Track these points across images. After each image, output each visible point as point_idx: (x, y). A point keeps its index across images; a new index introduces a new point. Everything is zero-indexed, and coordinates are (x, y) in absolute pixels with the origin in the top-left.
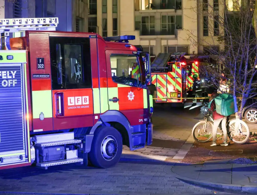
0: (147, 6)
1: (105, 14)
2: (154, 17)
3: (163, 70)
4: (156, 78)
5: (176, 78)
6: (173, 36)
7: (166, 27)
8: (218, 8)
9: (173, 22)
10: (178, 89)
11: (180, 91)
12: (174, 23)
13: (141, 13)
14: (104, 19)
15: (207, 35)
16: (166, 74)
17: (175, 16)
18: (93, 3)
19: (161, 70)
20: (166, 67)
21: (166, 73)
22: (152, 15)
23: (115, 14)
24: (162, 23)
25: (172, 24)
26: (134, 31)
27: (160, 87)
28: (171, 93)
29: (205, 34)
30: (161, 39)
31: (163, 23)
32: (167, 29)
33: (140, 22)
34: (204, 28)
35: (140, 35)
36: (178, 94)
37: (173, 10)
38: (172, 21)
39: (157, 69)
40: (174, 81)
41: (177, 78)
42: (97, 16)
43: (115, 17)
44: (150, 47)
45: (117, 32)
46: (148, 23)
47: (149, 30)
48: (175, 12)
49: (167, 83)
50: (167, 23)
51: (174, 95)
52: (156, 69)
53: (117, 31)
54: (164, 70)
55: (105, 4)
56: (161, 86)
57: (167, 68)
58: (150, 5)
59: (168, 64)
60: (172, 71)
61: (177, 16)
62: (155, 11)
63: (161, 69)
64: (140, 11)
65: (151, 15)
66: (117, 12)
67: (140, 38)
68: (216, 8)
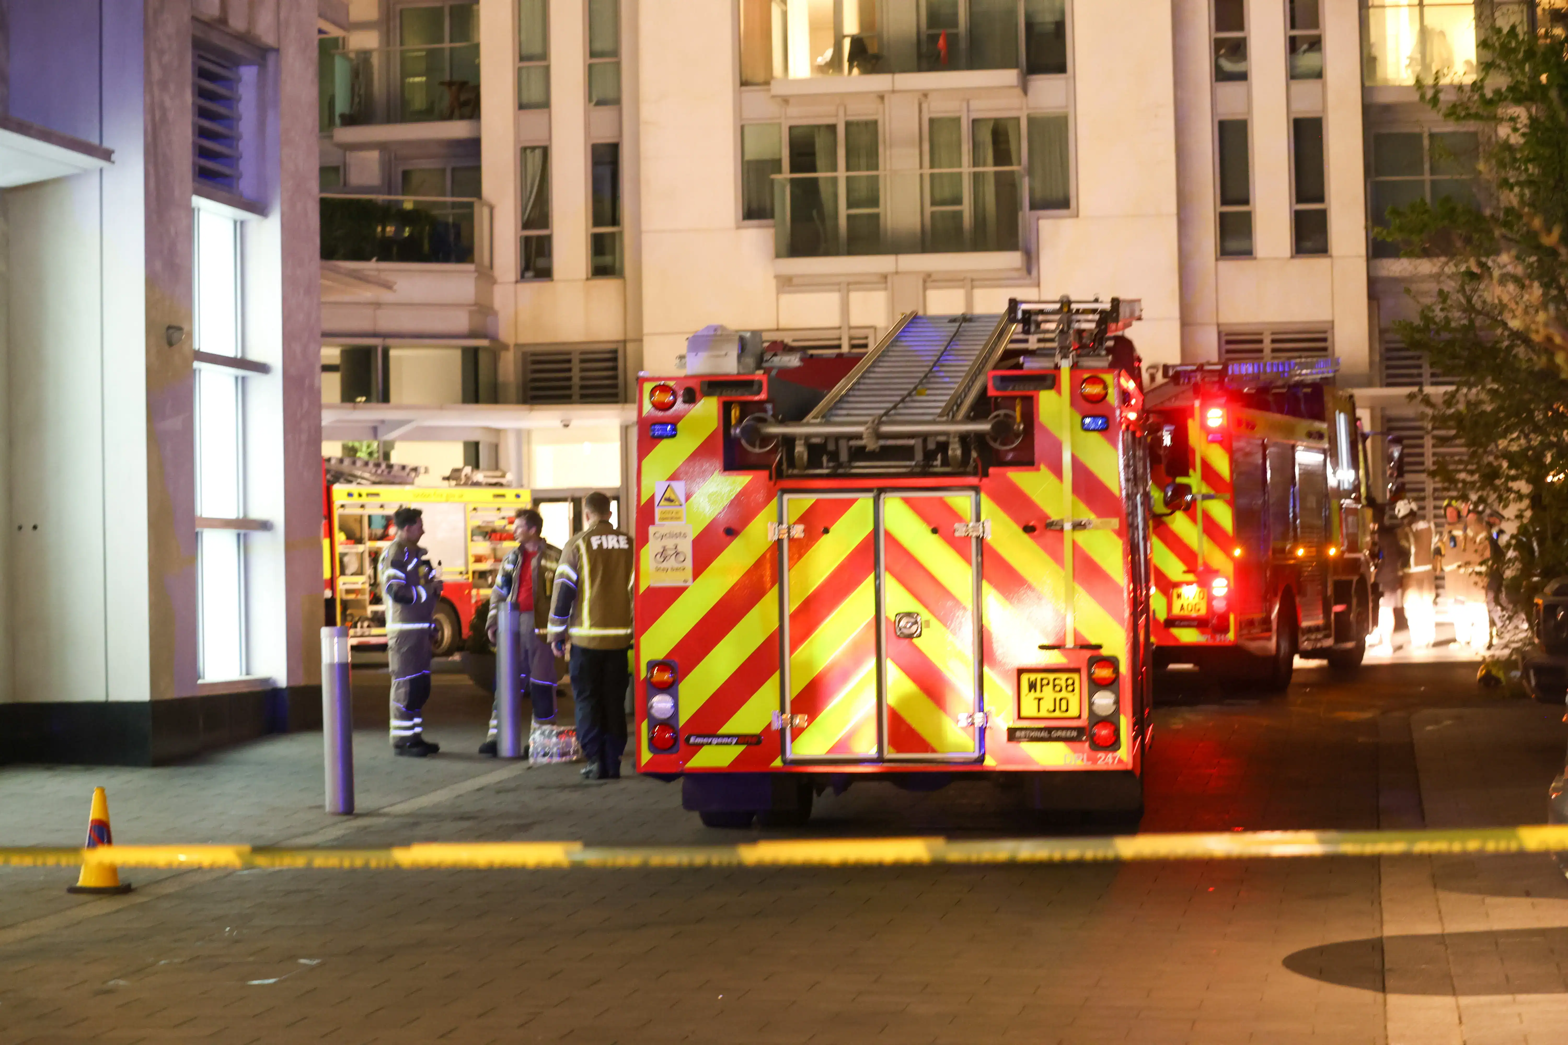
0: (829, 54)
1: (533, 117)
2: (872, 126)
3: (943, 447)
4: (870, 527)
5: (1068, 526)
6: (1011, 259)
7: (957, 200)
8: (1323, 60)
9: (1009, 162)
10: (1094, 641)
11: (1112, 662)
12: (1014, 168)
13: (785, 100)
14: (533, 148)
15: (1247, 253)
16: (977, 489)
17: (1018, 119)
18: (451, 41)
19: (919, 456)
20: (968, 419)
21: (973, 480)
22: (861, 111)
23: (606, 114)
24: (932, 166)
25: (996, 174)
26: (738, 227)
27: (909, 615)
28: (1025, 678)
29: (1232, 245)
30: (925, 282)
31: (936, 171)
32: (966, 208)
33: (776, 165)
34: (1225, 200)
35: (778, 255)
36: (1097, 685)
37: (1009, 76)
38: (1002, 155)
39: (880, 436)
40: (1057, 557)
41: (1078, 526)
42: (479, 129)
43: (605, 136)
44: (851, 338)
45: (622, 241)
46: (834, 168)
47: (843, 222)
48: (1018, 91)
49: (981, 575)
50: (966, 168)
51: (1048, 694)
52: (871, 445)
53: (621, 233)
54: (955, 450)
55: (537, 49)
56: (925, 615)
57: (984, 427)
58: (847, 44)
59: (991, 392)
60: (1026, 461)
61: (1031, 120)
62: (879, 82)
63: (925, 437)
64: (777, 89)
65: (851, 118)
66: (616, 101)
67: (777, 277)
68: (1307, 61)
